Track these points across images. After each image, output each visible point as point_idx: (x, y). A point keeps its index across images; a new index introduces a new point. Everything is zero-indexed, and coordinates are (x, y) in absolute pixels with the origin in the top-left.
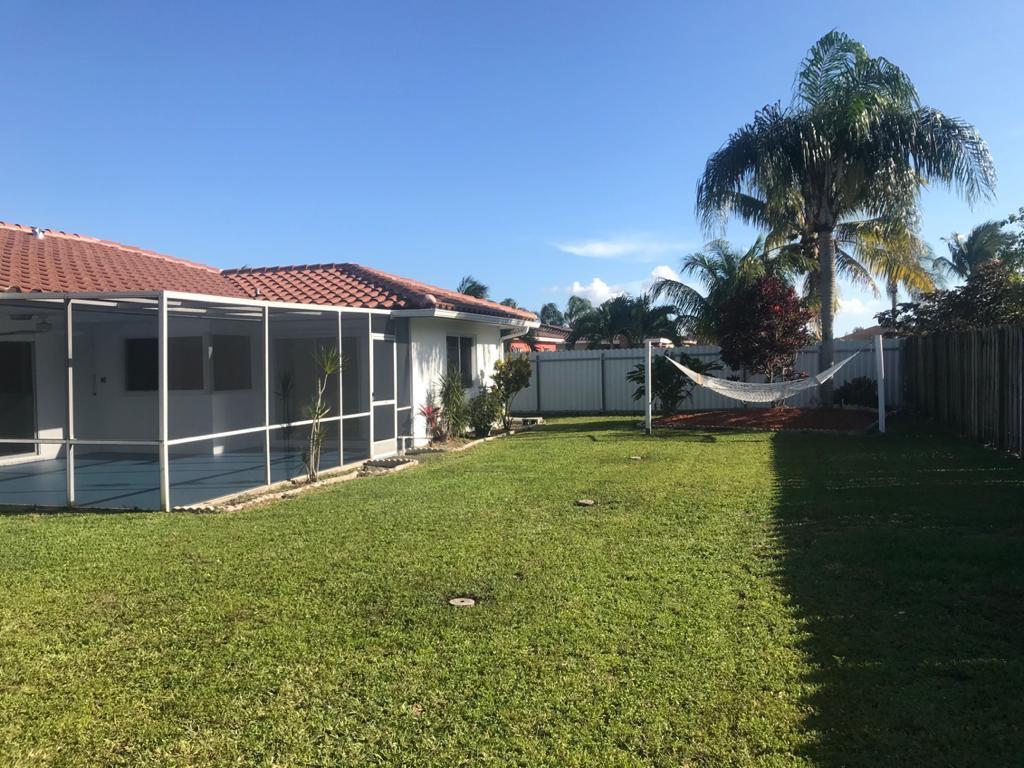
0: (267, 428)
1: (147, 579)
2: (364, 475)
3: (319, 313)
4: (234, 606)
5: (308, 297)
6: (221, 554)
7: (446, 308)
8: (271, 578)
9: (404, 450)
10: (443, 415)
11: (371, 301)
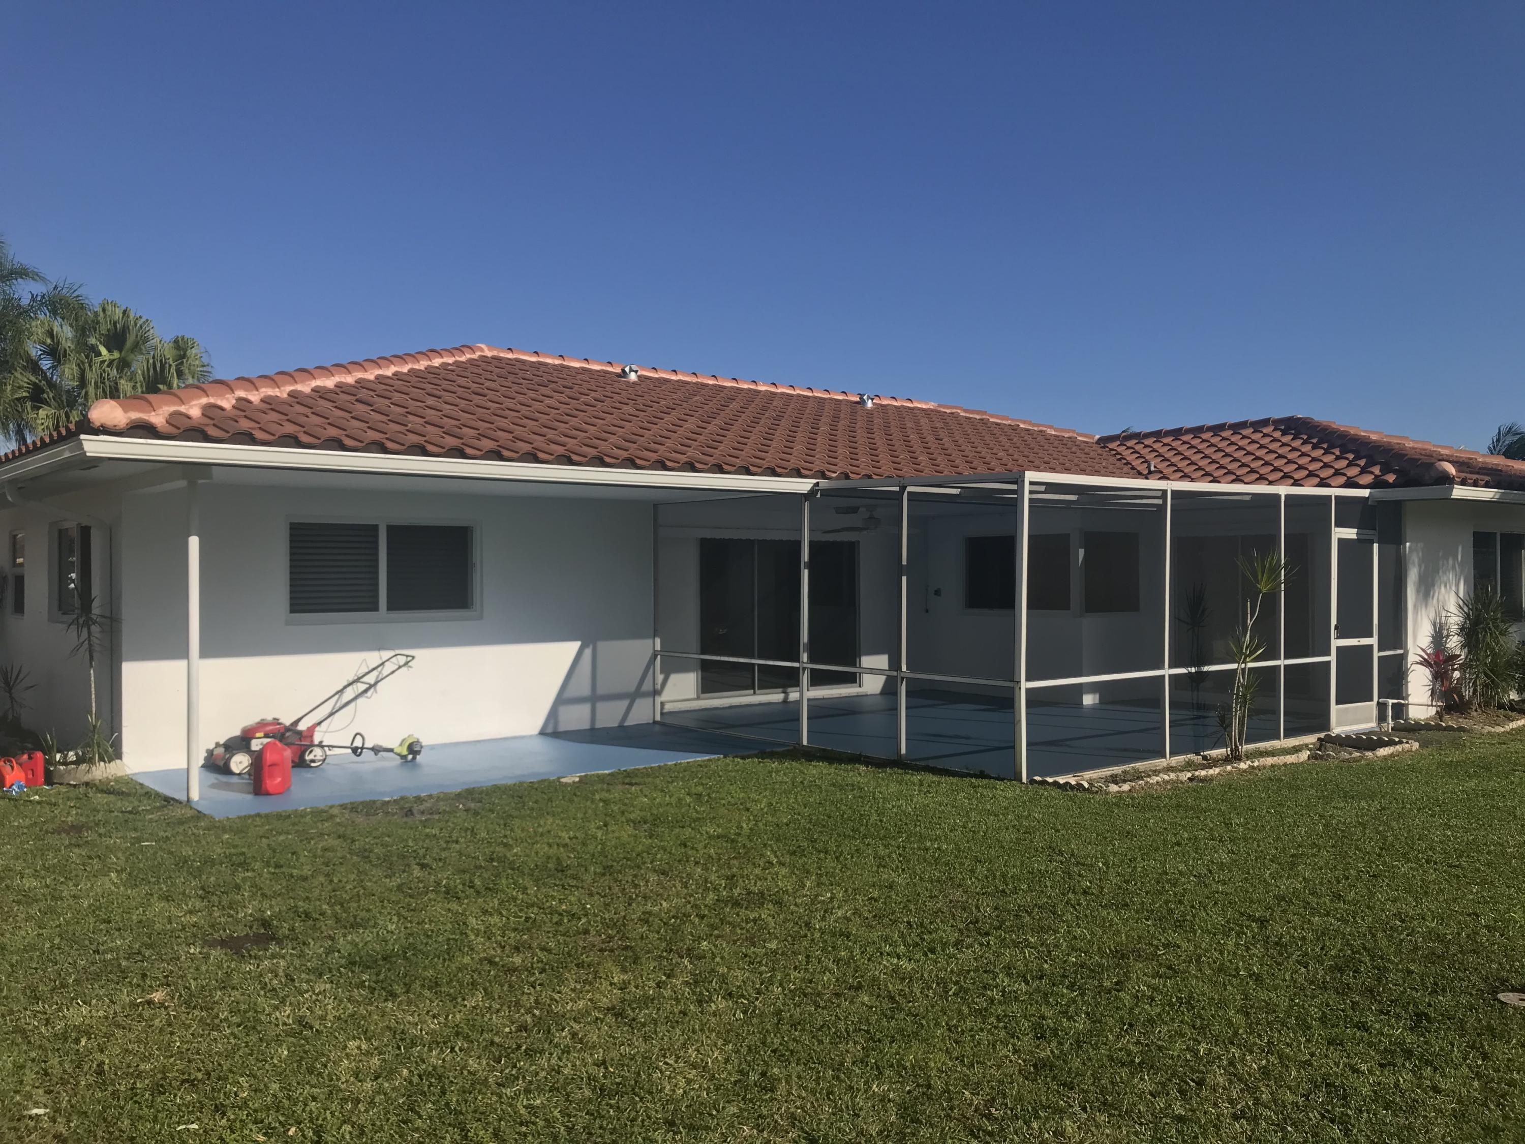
0: (1167, 672)
1: (1004, 876)
2: (1321, 757)
3: (1248, 498)
4: (1127, 937)
5: (1230, 473)
6: (1103, 855)
7: (1475, 484)
8: (1181, 902)
9: (1391, 723)
10: (1462, 668)
11: (1334, 475)
